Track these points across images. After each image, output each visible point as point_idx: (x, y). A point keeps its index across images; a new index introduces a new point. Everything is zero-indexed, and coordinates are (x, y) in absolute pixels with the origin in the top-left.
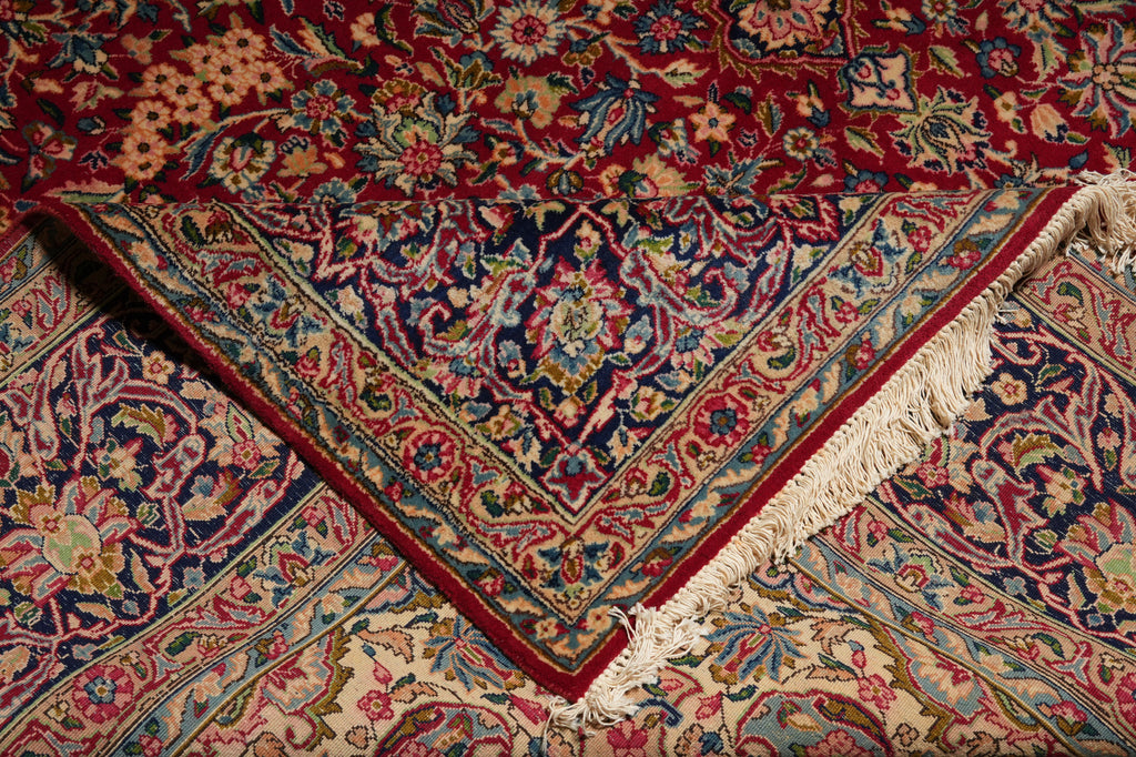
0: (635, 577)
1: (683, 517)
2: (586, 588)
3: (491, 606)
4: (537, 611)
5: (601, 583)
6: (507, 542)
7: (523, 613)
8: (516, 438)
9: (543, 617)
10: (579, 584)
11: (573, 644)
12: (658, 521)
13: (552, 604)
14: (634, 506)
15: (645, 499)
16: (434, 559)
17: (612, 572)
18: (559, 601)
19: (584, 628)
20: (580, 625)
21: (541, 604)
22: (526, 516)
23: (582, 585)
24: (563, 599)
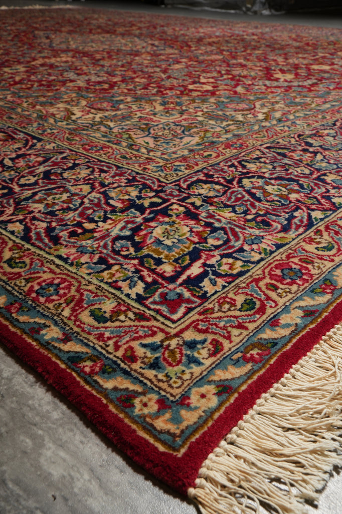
0: (236, 363)
1: (274, 323)
2: (187, 371)
3: (88, 383)
4: (138, 388)
5: (203, 368)
6: (109, 338)
7: (121, 390)
8: (124, 280)
9: (144, 394)
10: (181, 367)
11: (176, 420)
12: (251, 326)
13: (152, 382)
14: (226, 317)
15: (238, 313)
16: (37, 347)
17: (213, 359)
18: (159, 381)
19: (188, 405)
20: (184, 401)
21: (141, 382)
22: (128, 323)
23: (184, 368)
24: (165, 379)
